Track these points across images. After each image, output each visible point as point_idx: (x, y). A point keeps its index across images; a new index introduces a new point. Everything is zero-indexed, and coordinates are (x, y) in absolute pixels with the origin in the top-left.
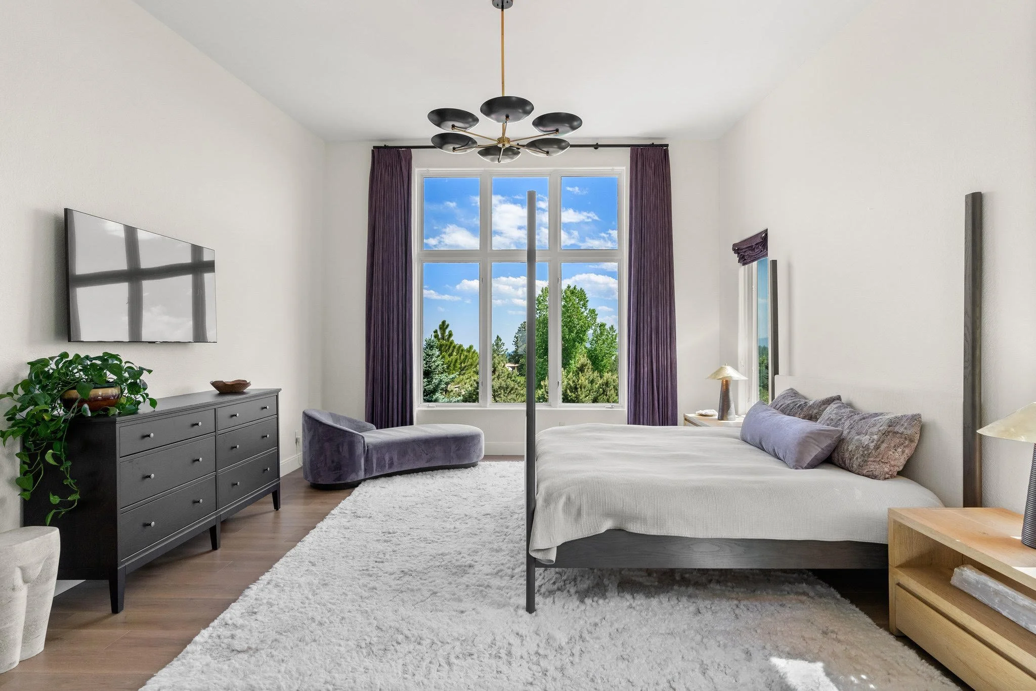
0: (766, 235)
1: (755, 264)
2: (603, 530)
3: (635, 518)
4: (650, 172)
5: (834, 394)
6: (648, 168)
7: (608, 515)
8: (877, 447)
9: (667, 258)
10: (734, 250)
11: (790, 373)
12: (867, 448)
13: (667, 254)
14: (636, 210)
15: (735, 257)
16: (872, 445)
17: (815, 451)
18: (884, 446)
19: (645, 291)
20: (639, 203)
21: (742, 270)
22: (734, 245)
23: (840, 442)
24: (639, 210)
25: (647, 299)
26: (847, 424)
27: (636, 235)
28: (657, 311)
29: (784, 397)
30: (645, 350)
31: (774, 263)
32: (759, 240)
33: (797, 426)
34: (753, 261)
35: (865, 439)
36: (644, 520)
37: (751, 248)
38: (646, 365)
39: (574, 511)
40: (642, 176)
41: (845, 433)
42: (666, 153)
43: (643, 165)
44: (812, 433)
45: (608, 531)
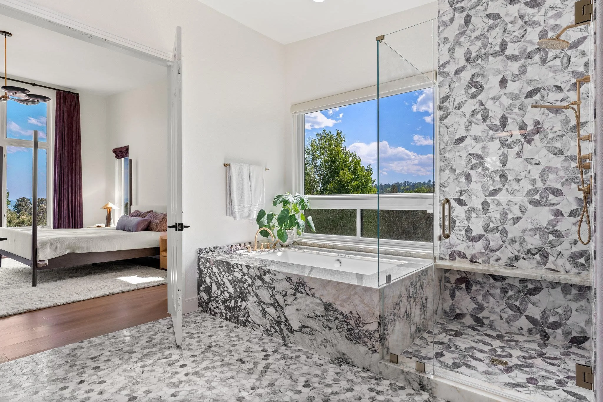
0: (128, 148)
1: (123, 159)
2: (66, 253)
3: (78, 248)
4: (68, 106)
5: (150, 210)
6: (67, 104)
7: (68, 248)
8: (160, 223)
9: (78, 151)
10: (113, 151)
11: (137, 204)
12: (158, 223)
13: (78, 149)
14: (60, 124)
15: (114, 155)
16: (159, 223)
17: (142, 226)
18: (162, 222)
19: (65, 166)
20: (61, 121)
21: (117, 161)
22: (114, 150)
23: (150, 223)
24: (61, 124)
25: (66, 171)
26: (153, 217)
27: (59, 137)
28: (72, 178)
29: (134, 213)
30: (64, 197)
31: (131, 161)
32: (125, 150)
33: (137, 219)
34: (122, 158)
35: (157, 221)
36: (82, 248)
37: (121, 152)
38: (65, 204)
39: (54, 247)
40: (63, 107)
41: (152, 220)
42: (78, 97)
43: (64, 101)
44: (141, 221)
45: (68, 254)
